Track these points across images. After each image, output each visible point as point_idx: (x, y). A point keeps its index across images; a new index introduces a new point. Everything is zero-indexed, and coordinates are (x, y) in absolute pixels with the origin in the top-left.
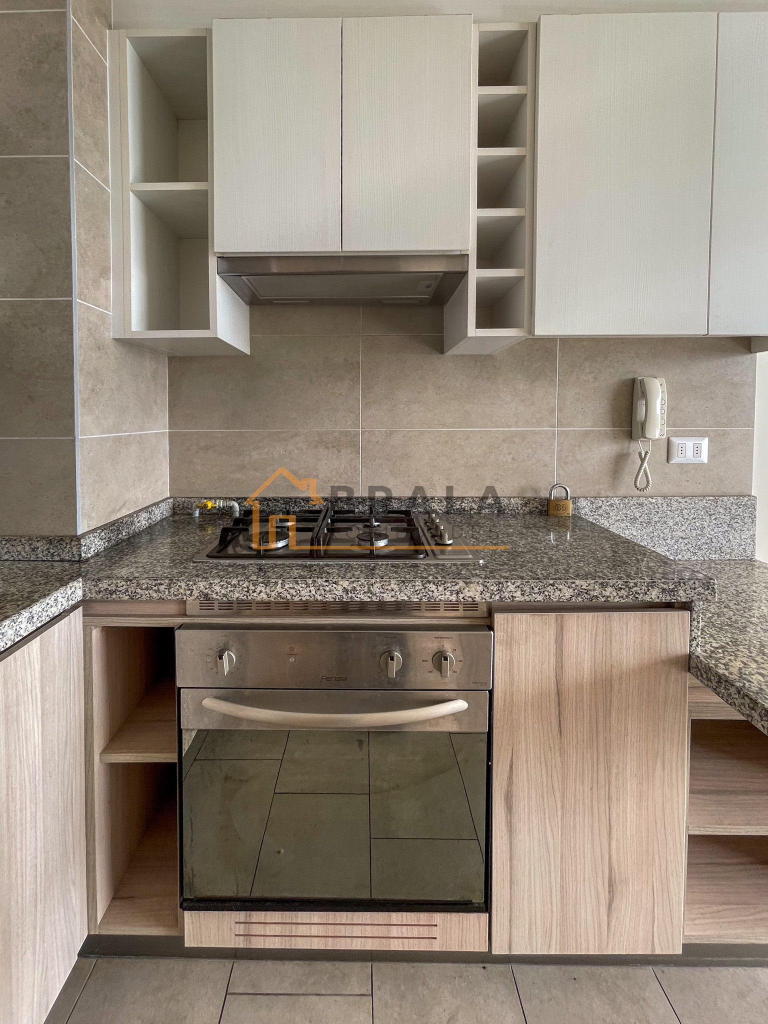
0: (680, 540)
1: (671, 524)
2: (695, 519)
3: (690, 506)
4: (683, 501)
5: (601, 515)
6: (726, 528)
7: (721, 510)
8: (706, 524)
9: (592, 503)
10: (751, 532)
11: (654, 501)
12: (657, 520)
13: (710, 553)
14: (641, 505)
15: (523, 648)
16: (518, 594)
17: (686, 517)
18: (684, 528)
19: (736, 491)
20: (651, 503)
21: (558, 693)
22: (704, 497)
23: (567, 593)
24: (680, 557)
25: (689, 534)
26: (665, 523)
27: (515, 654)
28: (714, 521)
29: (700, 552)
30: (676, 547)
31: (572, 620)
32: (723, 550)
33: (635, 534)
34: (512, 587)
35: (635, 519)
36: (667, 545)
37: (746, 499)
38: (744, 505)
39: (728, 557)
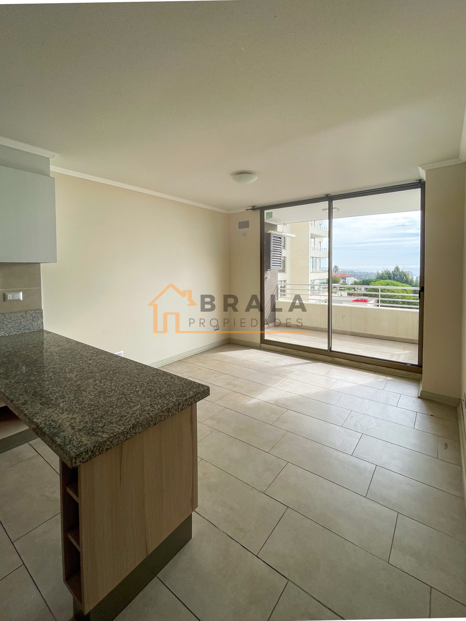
0: (11, 328)
1: (6, 323)
2: (17, 320)
3: (14, 316)
4: (11, 314)
6: (31, 321)
7: (29, 316)
8: (22, 321)
10: (41, 321)
13: (25, 331)
17: (13, 319)
18: (12, 324)
19: (35, 309)
22: (20, 312)
24: (11, 334)
25: (15, 325)
28: (26, 320)
29: (20, 331)
30: (9, 331)
32: (30, 329)
36: (5, 330)
37: (38, 311)
38: (38, 313)
39: (33, 330)
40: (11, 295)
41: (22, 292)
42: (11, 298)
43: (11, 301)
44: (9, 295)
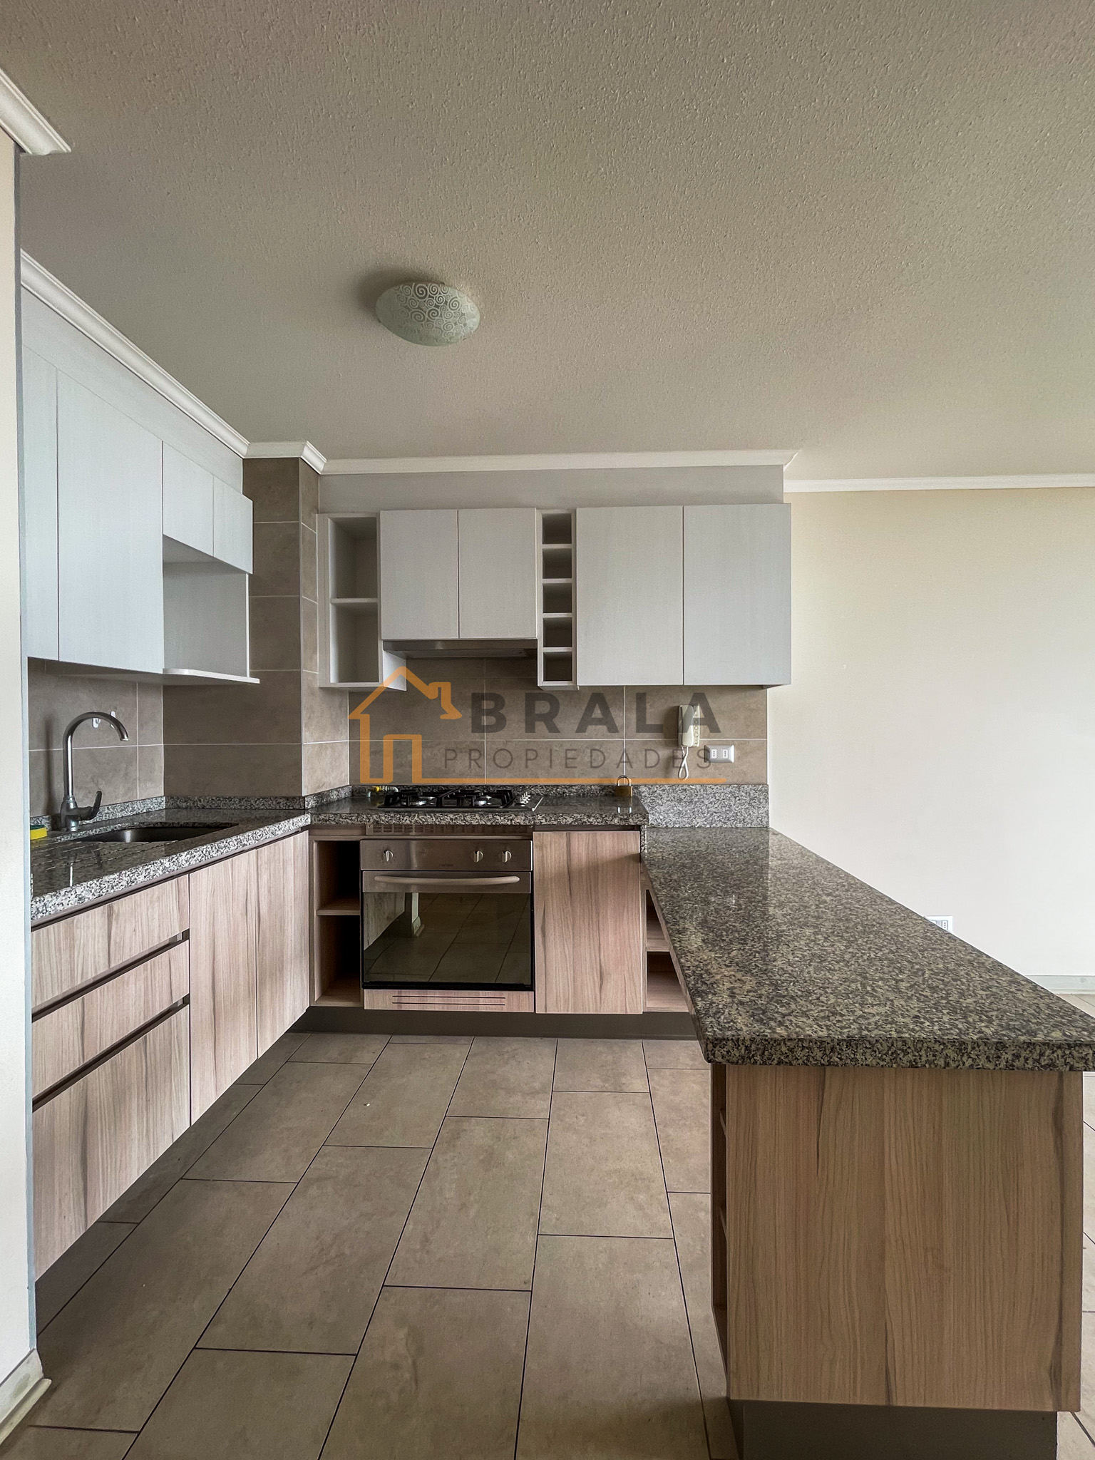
0: (714, 814)
1: (707, 803)
2: (724, 799)
3: (721, 791)
4: (716, 788)
5: (656, 797)
6: (747, 806)
7: (743, 794)
8: (732, 804)
9: (650, 789)
10: (766, 809)
11: (694, 787)
12: (696, 800)
13: (736, 823)
14: (685, 790)
15: (549, 850)
16: (544, 821)
17: (718, 798)
18: (716, 806)
19: (755, 782)
20: (692, 789)
21: (569, 873)
22: (730, 785)
23: (570, 820)
24: (714, 825)
25: (720, 810)
26: (703, 802)
27: (545, 852)
28: (738, 801)
29: (729, 822)
30: (711, 819)
31: (575, 835)
32: (745, 821)
33: (681, 809)
34: (540, 817)
35: (681, 800)
36: (705, 817)
37: (761, 787)
38: (759, 791)
39: (749, 825)
40: (716, 751)
41: (733, 746)
42: (716, 757)
43: (716, 761)
44: (712, 751)
